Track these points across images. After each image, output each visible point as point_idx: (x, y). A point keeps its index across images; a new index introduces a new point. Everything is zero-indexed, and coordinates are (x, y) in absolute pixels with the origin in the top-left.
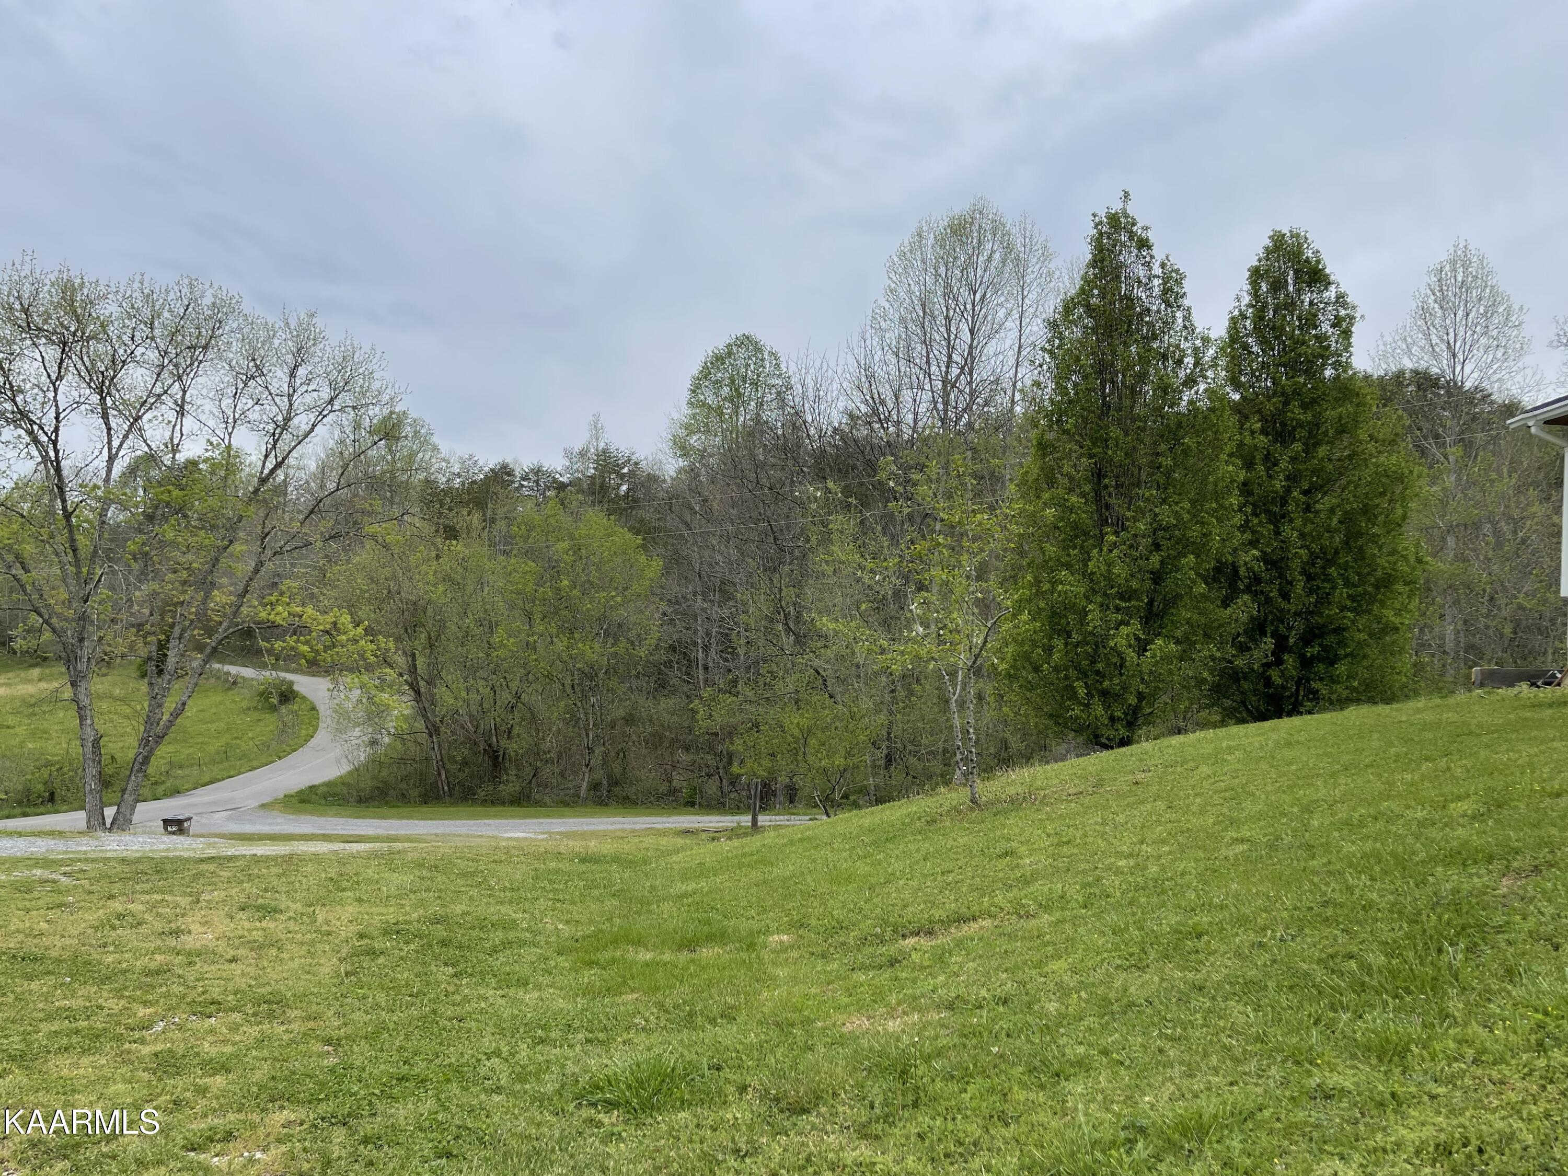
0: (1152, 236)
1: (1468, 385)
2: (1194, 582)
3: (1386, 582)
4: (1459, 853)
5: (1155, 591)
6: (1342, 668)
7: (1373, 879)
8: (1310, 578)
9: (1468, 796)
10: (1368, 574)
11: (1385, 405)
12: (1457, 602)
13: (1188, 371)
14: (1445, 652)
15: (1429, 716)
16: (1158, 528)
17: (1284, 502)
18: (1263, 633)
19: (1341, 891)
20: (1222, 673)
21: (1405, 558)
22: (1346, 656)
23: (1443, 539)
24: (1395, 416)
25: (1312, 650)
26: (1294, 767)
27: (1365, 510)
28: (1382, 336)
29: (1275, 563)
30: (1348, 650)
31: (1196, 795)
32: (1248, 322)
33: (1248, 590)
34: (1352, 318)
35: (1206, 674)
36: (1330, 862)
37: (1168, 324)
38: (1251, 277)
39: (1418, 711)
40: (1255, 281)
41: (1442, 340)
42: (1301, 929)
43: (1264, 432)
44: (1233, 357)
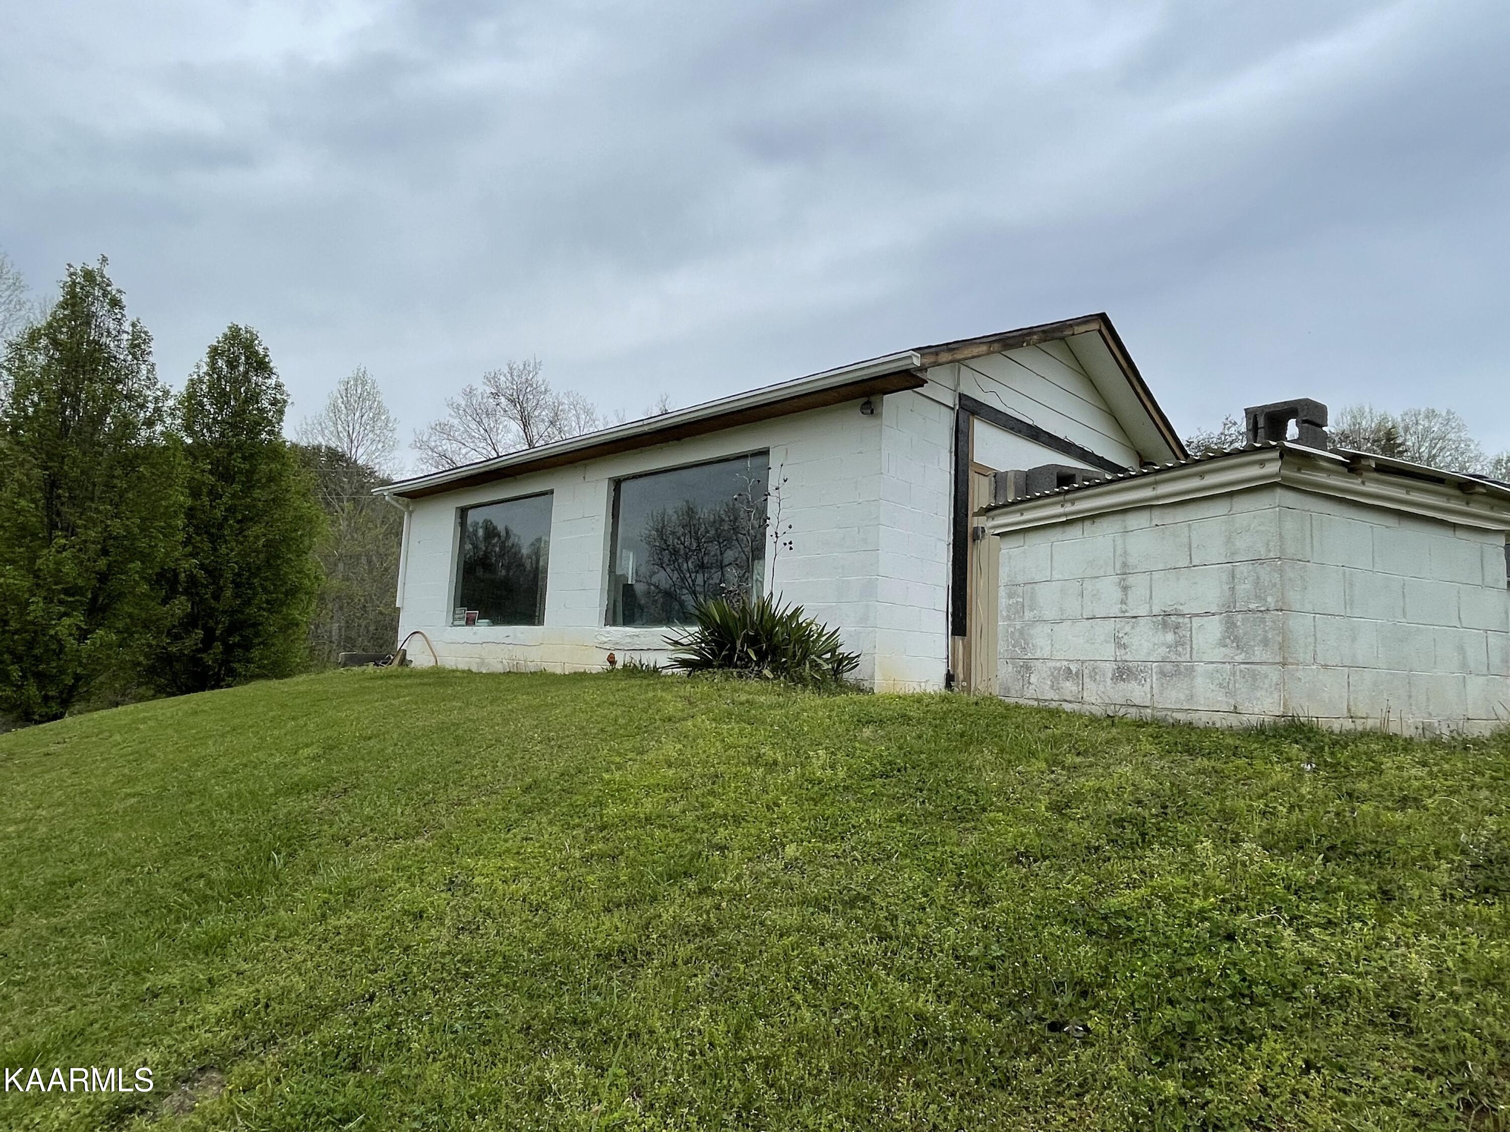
0: (124, 299)
1: (359, 462)
2: (137, 583)
3: (292, 592)
4: (298, 785)
5: (100, 588)
6: (255, 653)
7: (232, 813)
8: (237, 585)
9: (312, 743)
10: (281, 585)
11: (304, 467)
12: (341, 608)
13: (148, 414)
14: (331, 642)
15: (302, 688)
16: (108, 536)
17: (220, 527)
18: (196, 626)
19: (206, 825)
20: (159, 658)
21: (308, 576)
22: (259, 644)
23: (336, 565)
24: (308, 476)
25: (235, 639)
26: (194, 731)
27: (284, 540)
28: (305, 418)
29: (213, 573)
30: (261, 640)
31: (103, 760)
32: (204, 387)
33: (186, 592)
34: (285, 401)
35: (141, 658)
36: (203, 804)
37: (133, 373)
38: (210, 352)
39: (297, 684)
40: (214, 357)
41: (345, 429)
42: (167, 862)
43: (211, 472)
44: (189, 410)
